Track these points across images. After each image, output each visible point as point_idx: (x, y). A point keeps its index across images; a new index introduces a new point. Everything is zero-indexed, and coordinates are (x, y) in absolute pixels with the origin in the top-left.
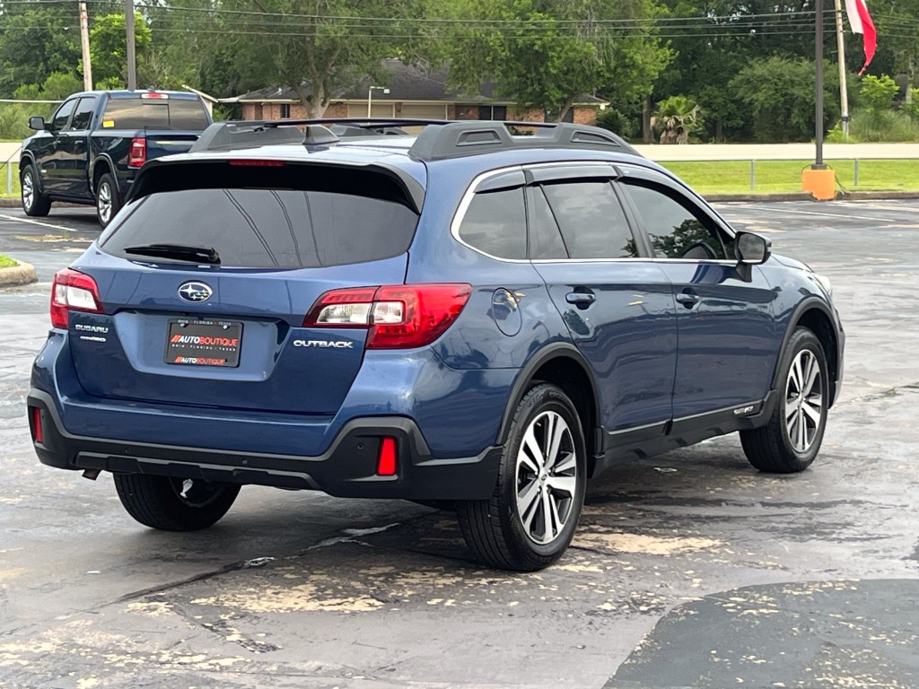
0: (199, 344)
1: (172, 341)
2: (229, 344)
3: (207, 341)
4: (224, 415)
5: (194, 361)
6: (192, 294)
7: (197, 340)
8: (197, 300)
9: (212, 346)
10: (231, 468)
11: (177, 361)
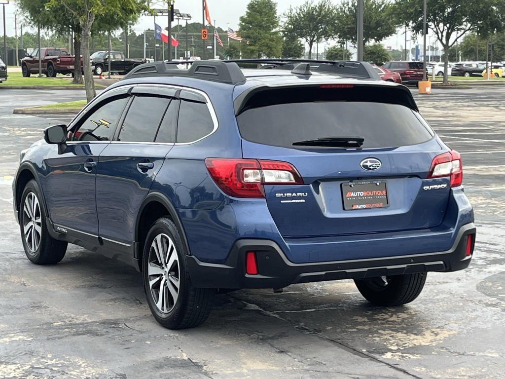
0: (363, 196)
1: (347, 196)
2: (381, 194)
3: (368, 193)
4: (391, 236)
5: (365, 206)
6: (370, 166)
7: (362, 194)
8: (373, 169)
9: (371, 196)
10: (405, 266)
11: (354, 208)
